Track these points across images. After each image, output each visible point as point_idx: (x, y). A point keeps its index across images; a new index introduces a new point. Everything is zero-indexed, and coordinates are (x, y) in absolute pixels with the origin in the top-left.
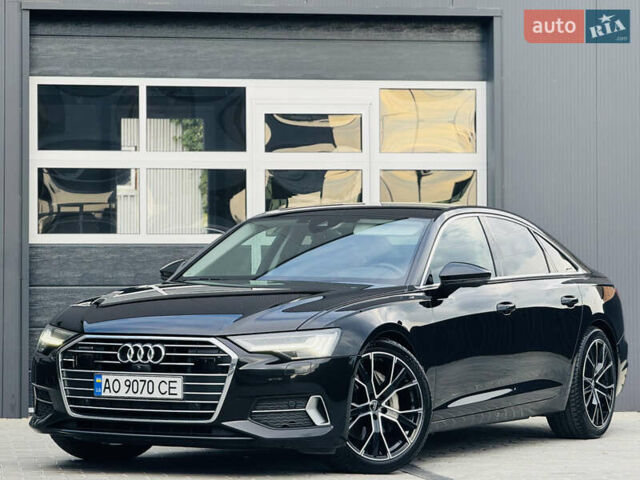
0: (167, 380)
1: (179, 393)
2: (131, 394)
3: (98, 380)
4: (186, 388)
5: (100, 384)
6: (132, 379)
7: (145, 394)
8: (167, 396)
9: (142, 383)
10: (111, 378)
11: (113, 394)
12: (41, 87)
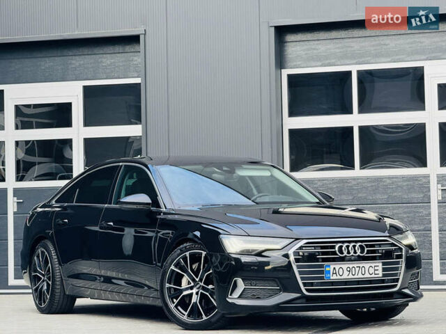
0: (373, 265)
1: (380, 273)
2: (351, 276)
3: (327, 269)
4: (384, 270)
5: (329, 271)
6: (351, 266)
7: (360, 276)
8: (373, 276)
9: (357, 269)
10: (337, 267)
11: (339, 277)
12: (290, 76)
